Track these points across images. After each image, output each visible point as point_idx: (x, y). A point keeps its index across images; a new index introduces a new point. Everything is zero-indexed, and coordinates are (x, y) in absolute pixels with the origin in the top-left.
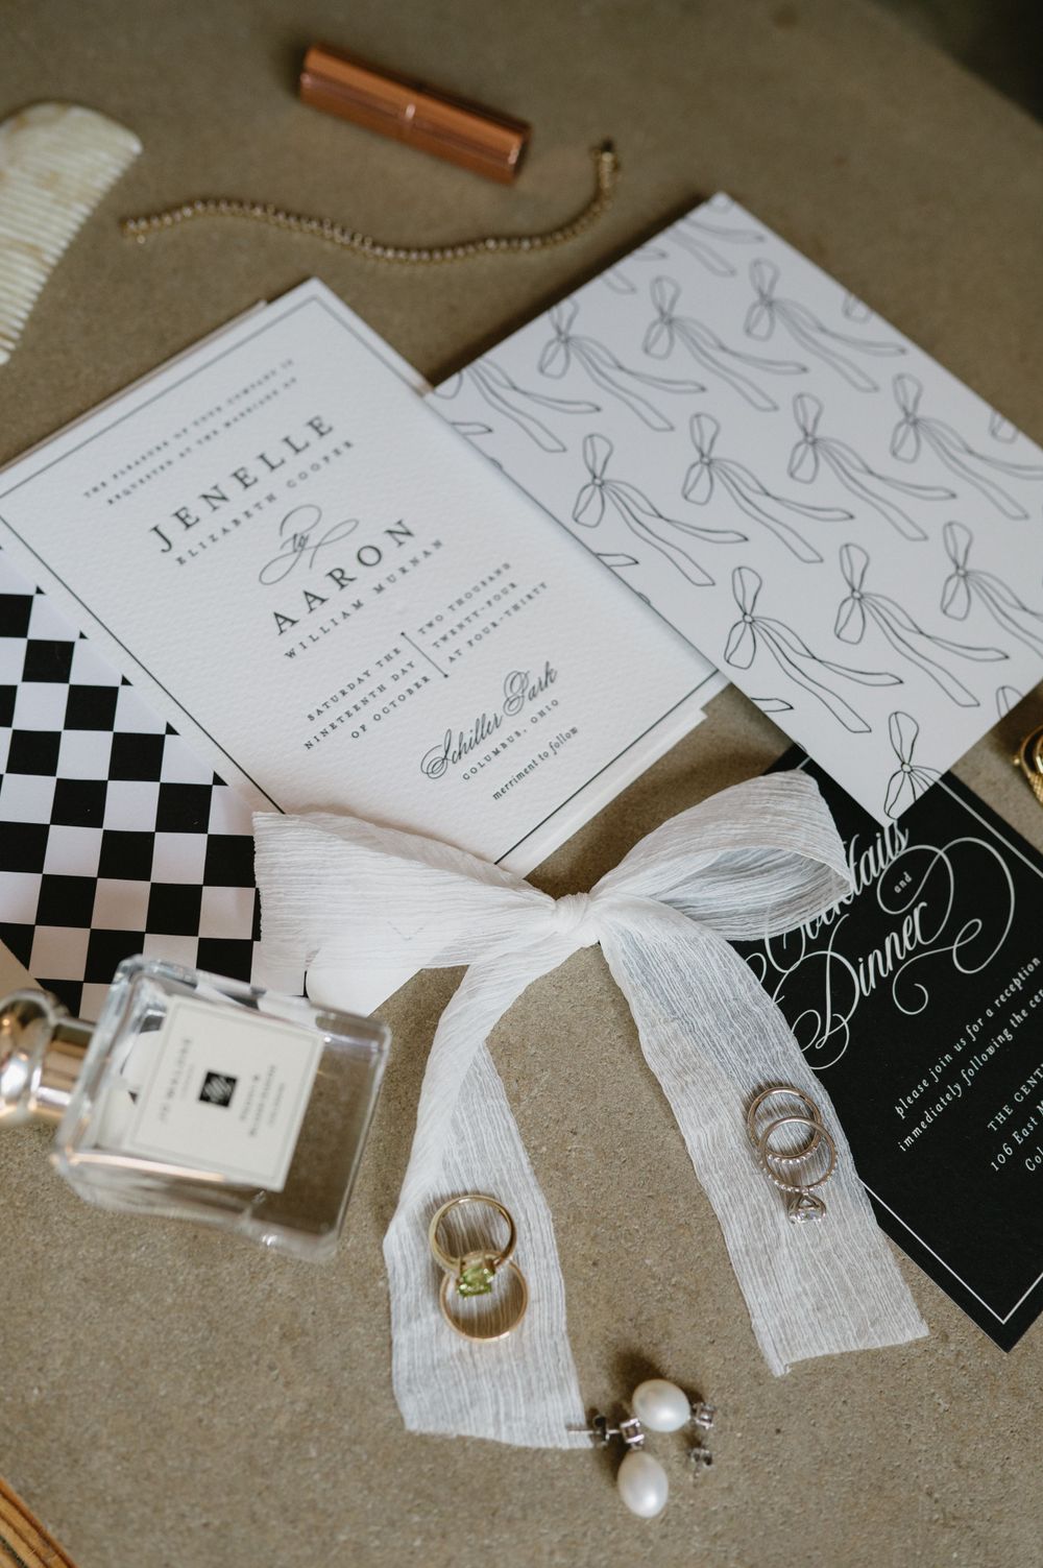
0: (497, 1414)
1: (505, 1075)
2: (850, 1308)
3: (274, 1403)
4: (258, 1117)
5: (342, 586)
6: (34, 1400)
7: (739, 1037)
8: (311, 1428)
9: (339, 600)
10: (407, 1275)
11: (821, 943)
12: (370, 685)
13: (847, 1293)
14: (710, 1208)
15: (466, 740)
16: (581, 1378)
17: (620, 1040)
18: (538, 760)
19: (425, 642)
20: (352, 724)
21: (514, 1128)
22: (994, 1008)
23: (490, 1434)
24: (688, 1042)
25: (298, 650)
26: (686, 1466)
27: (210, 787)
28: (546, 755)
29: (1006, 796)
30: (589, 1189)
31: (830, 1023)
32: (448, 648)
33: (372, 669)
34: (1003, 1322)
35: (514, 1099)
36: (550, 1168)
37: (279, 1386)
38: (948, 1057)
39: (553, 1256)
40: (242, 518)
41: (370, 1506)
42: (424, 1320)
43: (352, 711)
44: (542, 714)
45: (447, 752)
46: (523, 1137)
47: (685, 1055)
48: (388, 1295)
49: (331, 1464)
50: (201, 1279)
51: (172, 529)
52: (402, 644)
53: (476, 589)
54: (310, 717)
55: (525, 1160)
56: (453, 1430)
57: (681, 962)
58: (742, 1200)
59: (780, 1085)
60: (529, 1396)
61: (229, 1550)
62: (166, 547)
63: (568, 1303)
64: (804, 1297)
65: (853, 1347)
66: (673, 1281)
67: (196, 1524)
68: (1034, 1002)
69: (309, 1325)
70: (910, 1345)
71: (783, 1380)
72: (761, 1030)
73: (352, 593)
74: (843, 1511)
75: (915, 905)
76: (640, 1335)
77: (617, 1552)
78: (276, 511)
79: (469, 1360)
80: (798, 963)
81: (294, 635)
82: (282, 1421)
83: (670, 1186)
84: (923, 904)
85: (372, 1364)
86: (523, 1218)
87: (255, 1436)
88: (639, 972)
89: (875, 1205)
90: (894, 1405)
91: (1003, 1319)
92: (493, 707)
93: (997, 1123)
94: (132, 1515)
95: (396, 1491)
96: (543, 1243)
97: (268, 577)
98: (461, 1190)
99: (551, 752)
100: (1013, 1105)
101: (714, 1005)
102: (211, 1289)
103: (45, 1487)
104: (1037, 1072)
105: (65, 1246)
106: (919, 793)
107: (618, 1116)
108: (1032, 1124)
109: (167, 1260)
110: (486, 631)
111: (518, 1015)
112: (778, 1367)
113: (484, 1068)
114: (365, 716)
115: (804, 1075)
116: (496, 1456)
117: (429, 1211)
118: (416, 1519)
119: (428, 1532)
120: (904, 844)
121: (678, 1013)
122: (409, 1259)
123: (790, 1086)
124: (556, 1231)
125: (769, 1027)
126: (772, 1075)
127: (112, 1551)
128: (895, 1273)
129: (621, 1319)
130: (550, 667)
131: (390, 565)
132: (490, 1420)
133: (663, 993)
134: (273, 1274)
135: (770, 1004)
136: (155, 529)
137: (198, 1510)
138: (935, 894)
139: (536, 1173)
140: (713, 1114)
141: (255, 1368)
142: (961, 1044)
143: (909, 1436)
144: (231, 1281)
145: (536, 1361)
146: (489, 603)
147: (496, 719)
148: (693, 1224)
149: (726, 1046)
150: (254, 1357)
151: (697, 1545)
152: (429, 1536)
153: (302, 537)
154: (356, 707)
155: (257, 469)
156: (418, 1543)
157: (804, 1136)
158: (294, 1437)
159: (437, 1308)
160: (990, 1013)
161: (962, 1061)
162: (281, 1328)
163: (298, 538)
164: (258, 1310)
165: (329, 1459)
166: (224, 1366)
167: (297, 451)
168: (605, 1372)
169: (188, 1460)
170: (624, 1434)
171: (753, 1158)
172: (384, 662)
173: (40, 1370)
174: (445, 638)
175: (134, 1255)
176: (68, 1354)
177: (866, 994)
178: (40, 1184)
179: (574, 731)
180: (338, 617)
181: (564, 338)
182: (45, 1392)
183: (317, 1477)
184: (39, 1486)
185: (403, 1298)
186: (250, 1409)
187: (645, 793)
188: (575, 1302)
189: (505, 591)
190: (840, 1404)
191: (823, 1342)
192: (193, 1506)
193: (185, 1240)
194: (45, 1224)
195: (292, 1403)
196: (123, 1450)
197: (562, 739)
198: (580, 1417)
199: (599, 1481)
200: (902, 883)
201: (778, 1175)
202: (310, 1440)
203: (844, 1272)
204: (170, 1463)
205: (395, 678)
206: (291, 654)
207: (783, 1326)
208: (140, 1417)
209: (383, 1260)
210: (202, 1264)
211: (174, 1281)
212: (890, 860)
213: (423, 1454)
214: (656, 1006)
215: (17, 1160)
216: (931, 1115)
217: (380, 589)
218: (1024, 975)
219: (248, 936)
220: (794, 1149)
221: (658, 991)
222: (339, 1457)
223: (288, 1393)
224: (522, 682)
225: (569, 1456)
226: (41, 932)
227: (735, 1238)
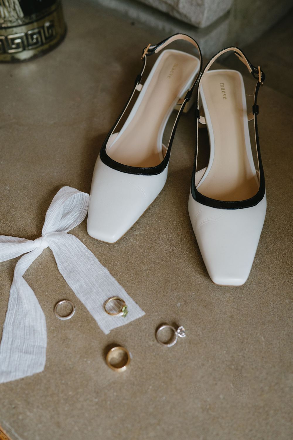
101: (76, 254)
121: (69, 259)
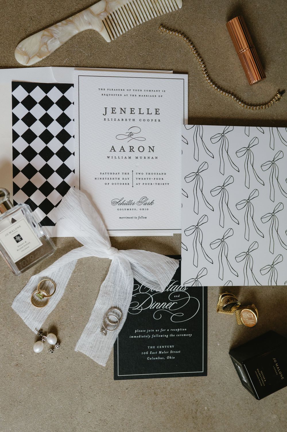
0: (27, 317)
1: (76, 267)
2: (96, 352)
4: (20, 249)
5: (130, 151)
7: (121, 296)
9: (127, 153)
10: (31, 284)
11: (151, 293)
12: (117, 176)
13: (98, 349)
14: (89, 317)
15: (125, 202)
16: (45, 323)
17: (101, 278)
18: (134, 218)
19: (135, 176)
20: (107, 181)
21: (70, 277)
22: (170, 330)
23: (23, 319)
24: (112, 289)
25: (110, 157)
26: (49, 350)
27: (71, 171)
28: (136, 218)
29: (213, 298)
30: (73, 297)
31: (139, 307)
32: (138, 181)
33: (121, 173)
34: (118, 376)
35: (74, 272)
36: (70, 288)
38: (153, 330)
39: (57, 302)
40: (124, 120)
42: (28, 293)
43: (109, 179)
44: (143, 209)
45: (119, 202)
46: (70, 279)
47: (109, 291)
48: (26, 285)
51: (109, 111)
52: (131, 173)
53: (155, 174)
54: (101, 173)
55: (67, 283)
56: (18, 313)
57: (122, 276)
58: (95, 321)
59: (120, 310)
60: (34, 319)
62: (105, 114)
63: (53, 311)
64: (91, 344)
65: (91, 357)
66: (73, 323)
68: (178, 335)
69: (10, 278)
70: (100, 365)
71: (75, 352)
72: (125, 299)
73: (131, 154)
74: (66, 377)
75: (175, 302)
76: (60, 325)
77: (27, 351)
78: (132, 124)
79: (30, 305)
80: (144, 293)
81: (113, 154)
83: (86, 308)
84: (177, 303)
85: (15, 292)
86: (58, 292)
88: (115, 271)
89: (116, 341)
90: (89, 370)
91: (119, 375)
92: (136, 200)
93: (150, 347)
96: (57, 299)
97: (118, 137)
98: (52, 279)
99: (138, 218)
100: (156, 347)
101: (122, 287)
104: (166, 346)
106: (194, 286)
107: (89, 290)
108: (156, 353)
110: (149, 184)
111: (88, 259)
112: (76, 349)
113: (74, 263)
114: (110, 182)
115: (126, 311)
116: (21, 322)
117: (44, 278)
120: (185, 290)
121: (115, 283)
122: (34, 282)
123: (121, 311)
124: (61, 299)
125: (127, 299)
126: (120, 307)
128: (109, 354)
129: (59, 321)
130: (154, 202)
131: (143, 154)
132: (25, 317)
133: (115, 278)
135: (131, 296)
136: (106, 108)
138: (180, 303)
139: (67, 287)
140: (104, 304)
142: (158, 331)
143: (87, 377)
145: (40, 315)
146: (155, 179)
147: (134, 203)
148: (84, 317)
149: (117, 295)
151: (40, 361)
153: (132, 134)
154: (111, 178)
155: (137, 111)
157: (116, 321)
159: (32, 293)
160: (168, 330)
161: (155, 333)
163: (131, 133)
164: (4, 268)
167: (148, 114)
168: (49, 326)
170: (43, 338)
171: (104, 316)
172: (124, 174)
174: (139, 179)
177: (150, 308)
179: (146, 218)
180: (124, 157)
181: (223, 135)
185: (28, 287)
187: (148, 240)
188: (54, 312)
189: (160, 179)
190: (81, 363)
191: (87, 352)
197: (142, 217)
198: (39, 328)
199: (34, 340)
200: (177, 296)
201: (105, 323)
203: (101, 346)
205: (123, 179)
206: (108, 157)
207: (83, 345)
209: (30, 278)
212: (179, 290)
213: (11, 312)
214: (112, 278)
216: (140, 337)
217: (137, 158)
218: (181, 330)
219: (55, 205)
220: (112, 321)
221: (115, 276)
224: (145, 200)
225: (33, 332)
226: (21, 173)
227: (89, 325)
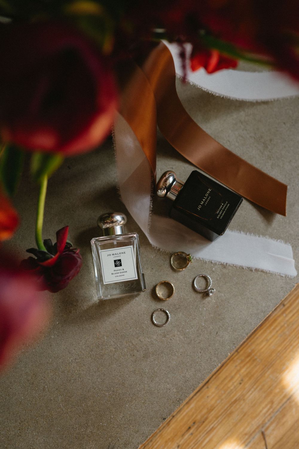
3: (178, 339)
6: (175, 390)
8: (183, 331)
37: (175, 338)
41: (198, 319)
49: (190, 327)
50: (152, 355)
61: (205, 348)
67: (200, 355)
69: (163, 331)
77: (208, 269)
82: (181, 337)
87: (184, 343)
94: (198, 368)
95: (195, 313)
102: (155, 353)
103: (192, 386)
105: (144, 386)
109: (148, 363)
118: (200, 309)
119: (203, 307)
127: (204, 372)
129: (164, 264)
134: (152, 339)
137: (197, 354)
141: (171, 343)
144: (153, 349)
150: (169, 343)
152: (204, 306)
156: (205, 309)
158: (185, 334)
162: (163, 337)
164: (159, 343)
165: (189, 327)
166: (170, 350)
169: (188, 357)
173: (170, 390)
175: (147, 371)
176: (167, 384)
178: (131, 393)
182: (174, 388)
183: (192, 330)
184: (192, 388)
186: (179, 344)
192: (197, 355)
193: (144, 359)
194: (139, 391)
195: (178, 335)
196: (186, 371)
202: (185, 331)
204: (189, 361)
208: (180, 367)
210: (149, 355)
211: (153, 361)
213: (189, 308)
215: (125, 399)
222: (189, 325)
223: (176, 336)
